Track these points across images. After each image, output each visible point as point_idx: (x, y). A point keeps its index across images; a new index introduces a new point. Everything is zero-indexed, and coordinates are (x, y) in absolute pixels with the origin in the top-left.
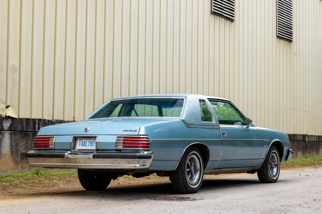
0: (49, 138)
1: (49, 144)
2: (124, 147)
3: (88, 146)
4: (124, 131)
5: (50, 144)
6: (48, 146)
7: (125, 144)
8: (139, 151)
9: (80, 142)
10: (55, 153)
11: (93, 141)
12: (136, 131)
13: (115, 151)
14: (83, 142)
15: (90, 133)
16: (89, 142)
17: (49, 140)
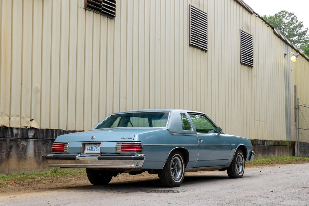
0: (64, 144)
2: (122, 151)
3: (94, 150)
4: (122, 138)
5: (64, 149)
6: (63, 151)
7: (123, 149)
8: (134, 154)
9: (88, 147)
10: (68, 156)
11: (98, 147)
12: (131, 138)
13: (115, 154)
14: (90, 147)
15: (96, 140)
16: (95, 147)
17: (64, 146)
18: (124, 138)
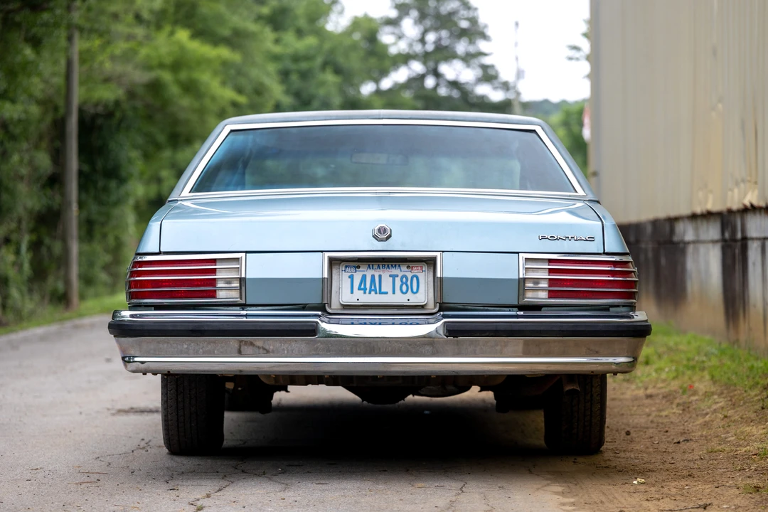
0: (214, 261)
1: (215, 286)
2: (552, 294)
3: (390, 291)
4: (544, 238)
5: (220, 285)
6: (212, 294)
7: (556, 289)
8: (611, 309)
9: (351, 277)
10: (245, 319)
11: (409, 275)
12: (591, 239)
13: (516, 309)
14: (364, 277)
16: (394, 277)
17: (213, 271)
18: (553, 238)
